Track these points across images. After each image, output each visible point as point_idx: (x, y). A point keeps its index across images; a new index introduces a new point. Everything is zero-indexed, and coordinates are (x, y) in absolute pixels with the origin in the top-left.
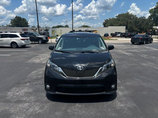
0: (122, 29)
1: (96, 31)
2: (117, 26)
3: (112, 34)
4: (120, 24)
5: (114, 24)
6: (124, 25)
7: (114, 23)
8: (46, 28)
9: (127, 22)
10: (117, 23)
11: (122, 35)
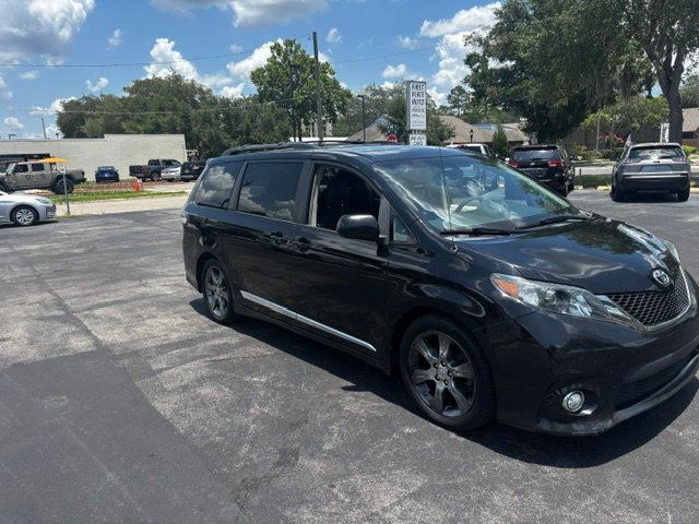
0: (173, 147)
1: (48, 156)
2: (139, 132)
3: (134, 170)
4: (153, 124)
5: (124, 125)
6: (173, 131)
7: (126, 118)
9: (186, 118)
10: (139, 122)
11: (190, 169)
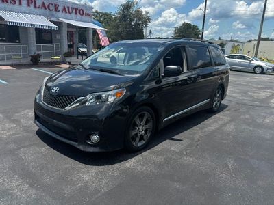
8: (220, 42)
